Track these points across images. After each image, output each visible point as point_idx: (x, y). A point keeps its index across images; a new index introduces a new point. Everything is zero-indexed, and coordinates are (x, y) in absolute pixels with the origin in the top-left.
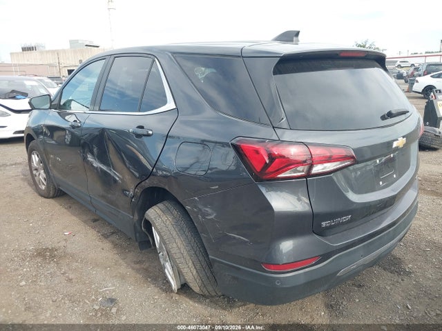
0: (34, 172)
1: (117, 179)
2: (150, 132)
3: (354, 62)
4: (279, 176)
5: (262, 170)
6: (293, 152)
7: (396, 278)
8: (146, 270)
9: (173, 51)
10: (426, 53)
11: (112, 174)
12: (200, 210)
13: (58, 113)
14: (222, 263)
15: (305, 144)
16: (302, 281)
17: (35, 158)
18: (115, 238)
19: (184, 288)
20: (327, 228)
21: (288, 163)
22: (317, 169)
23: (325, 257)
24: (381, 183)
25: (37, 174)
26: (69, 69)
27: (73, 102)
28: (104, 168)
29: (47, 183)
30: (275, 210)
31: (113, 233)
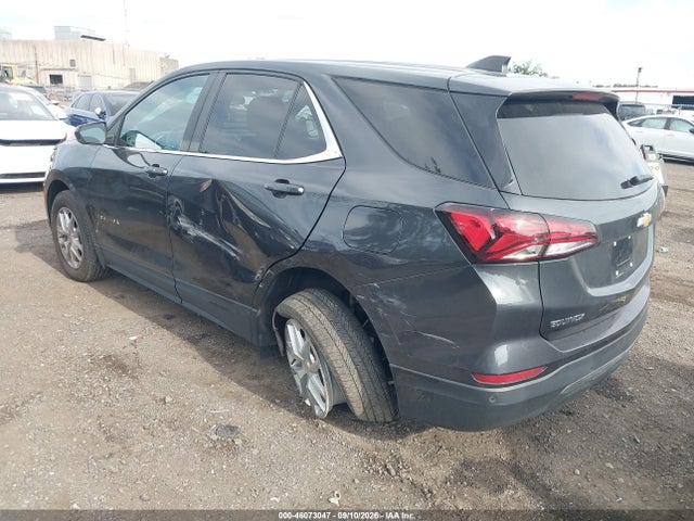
0: (61, 241)
1: (233, 255)
2: (301, 190)
3: (585, 107)
4: (505, 257)
5: (481, 249)
6: (520, 225)
7: (614, 404)
8: (269, 388)
9: (336, 74)
10: (615, 86)
11: (223, 247)
12: (382, 301)
13: (114, 150)
14: (410, 373)
15: (542, 216)
16: (522, 398)
17: (64, 220)
18: (207, 342)
19: (341, 412)
20: (557, 329)
21: (518, 241)
22: (554, 249)
23: (551, 367)
24: (617, 273)
25: (66, 244)
26: (53, 73)
27: (139, 135)
28: (210, 238)
29: (84, 259)
30: (498, 303)
31: (204, 336)
